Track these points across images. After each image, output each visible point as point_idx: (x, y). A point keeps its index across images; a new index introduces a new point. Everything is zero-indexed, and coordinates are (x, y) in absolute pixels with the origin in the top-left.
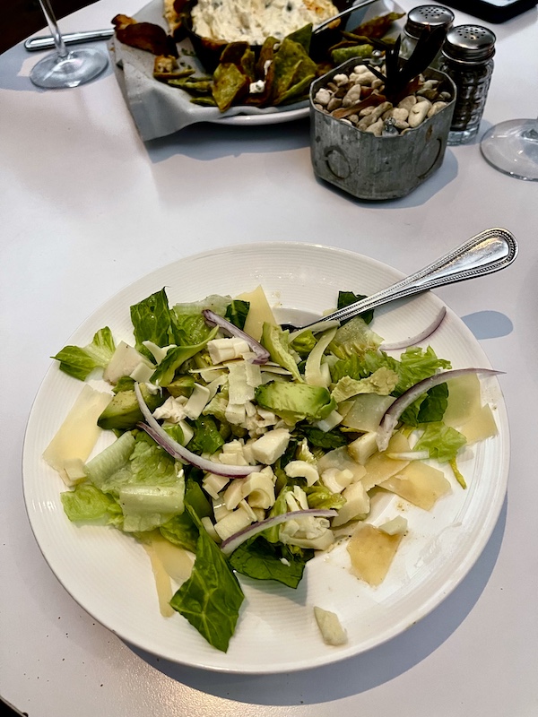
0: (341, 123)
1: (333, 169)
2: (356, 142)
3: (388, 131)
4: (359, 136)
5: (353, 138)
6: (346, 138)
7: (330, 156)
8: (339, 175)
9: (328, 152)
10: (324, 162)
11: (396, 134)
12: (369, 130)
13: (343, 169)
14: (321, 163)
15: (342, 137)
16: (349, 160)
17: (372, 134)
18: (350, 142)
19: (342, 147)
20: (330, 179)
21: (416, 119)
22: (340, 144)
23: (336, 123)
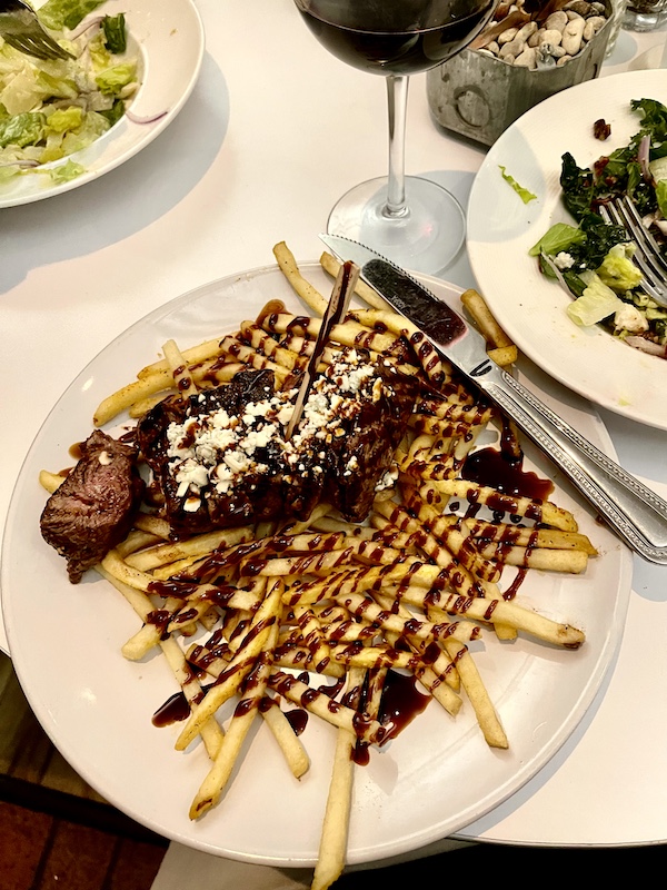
0: (482, 55)
1: (464, 115)
2: (503, 79)
3: (544, 62)
4: (508, 72)
5: (497, 74)
6: (489, 74)
7: (460, 99)
8: (473, 122)
9: (460, 93)
10: (452, 108)
11: (554, 65)
12: (520, 62)
13: (481, 115)
14: (449, 109)
15: (483, 74)
16: (491, 102)
17: (525, 68)
18: (494, 79)
19: (483, 87)
20: (460, 128)
21: (574, 43)
22: (478, 83)
23: (475, 55)
